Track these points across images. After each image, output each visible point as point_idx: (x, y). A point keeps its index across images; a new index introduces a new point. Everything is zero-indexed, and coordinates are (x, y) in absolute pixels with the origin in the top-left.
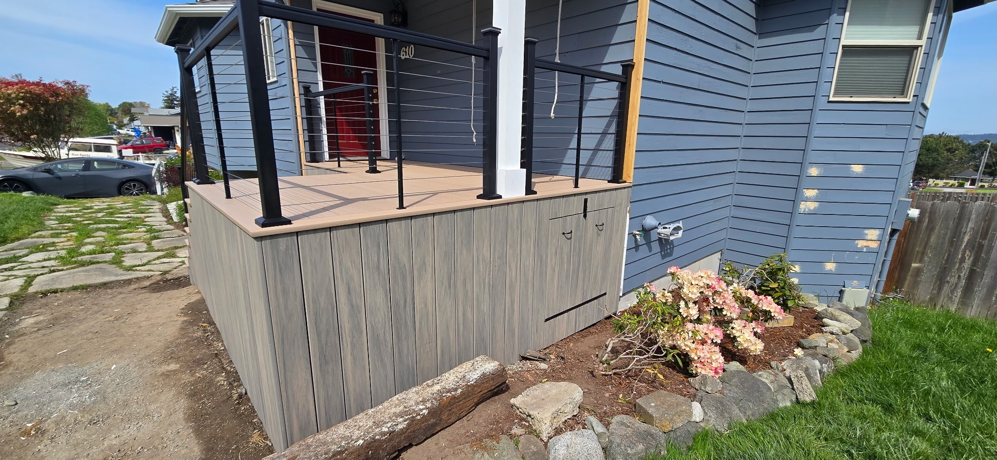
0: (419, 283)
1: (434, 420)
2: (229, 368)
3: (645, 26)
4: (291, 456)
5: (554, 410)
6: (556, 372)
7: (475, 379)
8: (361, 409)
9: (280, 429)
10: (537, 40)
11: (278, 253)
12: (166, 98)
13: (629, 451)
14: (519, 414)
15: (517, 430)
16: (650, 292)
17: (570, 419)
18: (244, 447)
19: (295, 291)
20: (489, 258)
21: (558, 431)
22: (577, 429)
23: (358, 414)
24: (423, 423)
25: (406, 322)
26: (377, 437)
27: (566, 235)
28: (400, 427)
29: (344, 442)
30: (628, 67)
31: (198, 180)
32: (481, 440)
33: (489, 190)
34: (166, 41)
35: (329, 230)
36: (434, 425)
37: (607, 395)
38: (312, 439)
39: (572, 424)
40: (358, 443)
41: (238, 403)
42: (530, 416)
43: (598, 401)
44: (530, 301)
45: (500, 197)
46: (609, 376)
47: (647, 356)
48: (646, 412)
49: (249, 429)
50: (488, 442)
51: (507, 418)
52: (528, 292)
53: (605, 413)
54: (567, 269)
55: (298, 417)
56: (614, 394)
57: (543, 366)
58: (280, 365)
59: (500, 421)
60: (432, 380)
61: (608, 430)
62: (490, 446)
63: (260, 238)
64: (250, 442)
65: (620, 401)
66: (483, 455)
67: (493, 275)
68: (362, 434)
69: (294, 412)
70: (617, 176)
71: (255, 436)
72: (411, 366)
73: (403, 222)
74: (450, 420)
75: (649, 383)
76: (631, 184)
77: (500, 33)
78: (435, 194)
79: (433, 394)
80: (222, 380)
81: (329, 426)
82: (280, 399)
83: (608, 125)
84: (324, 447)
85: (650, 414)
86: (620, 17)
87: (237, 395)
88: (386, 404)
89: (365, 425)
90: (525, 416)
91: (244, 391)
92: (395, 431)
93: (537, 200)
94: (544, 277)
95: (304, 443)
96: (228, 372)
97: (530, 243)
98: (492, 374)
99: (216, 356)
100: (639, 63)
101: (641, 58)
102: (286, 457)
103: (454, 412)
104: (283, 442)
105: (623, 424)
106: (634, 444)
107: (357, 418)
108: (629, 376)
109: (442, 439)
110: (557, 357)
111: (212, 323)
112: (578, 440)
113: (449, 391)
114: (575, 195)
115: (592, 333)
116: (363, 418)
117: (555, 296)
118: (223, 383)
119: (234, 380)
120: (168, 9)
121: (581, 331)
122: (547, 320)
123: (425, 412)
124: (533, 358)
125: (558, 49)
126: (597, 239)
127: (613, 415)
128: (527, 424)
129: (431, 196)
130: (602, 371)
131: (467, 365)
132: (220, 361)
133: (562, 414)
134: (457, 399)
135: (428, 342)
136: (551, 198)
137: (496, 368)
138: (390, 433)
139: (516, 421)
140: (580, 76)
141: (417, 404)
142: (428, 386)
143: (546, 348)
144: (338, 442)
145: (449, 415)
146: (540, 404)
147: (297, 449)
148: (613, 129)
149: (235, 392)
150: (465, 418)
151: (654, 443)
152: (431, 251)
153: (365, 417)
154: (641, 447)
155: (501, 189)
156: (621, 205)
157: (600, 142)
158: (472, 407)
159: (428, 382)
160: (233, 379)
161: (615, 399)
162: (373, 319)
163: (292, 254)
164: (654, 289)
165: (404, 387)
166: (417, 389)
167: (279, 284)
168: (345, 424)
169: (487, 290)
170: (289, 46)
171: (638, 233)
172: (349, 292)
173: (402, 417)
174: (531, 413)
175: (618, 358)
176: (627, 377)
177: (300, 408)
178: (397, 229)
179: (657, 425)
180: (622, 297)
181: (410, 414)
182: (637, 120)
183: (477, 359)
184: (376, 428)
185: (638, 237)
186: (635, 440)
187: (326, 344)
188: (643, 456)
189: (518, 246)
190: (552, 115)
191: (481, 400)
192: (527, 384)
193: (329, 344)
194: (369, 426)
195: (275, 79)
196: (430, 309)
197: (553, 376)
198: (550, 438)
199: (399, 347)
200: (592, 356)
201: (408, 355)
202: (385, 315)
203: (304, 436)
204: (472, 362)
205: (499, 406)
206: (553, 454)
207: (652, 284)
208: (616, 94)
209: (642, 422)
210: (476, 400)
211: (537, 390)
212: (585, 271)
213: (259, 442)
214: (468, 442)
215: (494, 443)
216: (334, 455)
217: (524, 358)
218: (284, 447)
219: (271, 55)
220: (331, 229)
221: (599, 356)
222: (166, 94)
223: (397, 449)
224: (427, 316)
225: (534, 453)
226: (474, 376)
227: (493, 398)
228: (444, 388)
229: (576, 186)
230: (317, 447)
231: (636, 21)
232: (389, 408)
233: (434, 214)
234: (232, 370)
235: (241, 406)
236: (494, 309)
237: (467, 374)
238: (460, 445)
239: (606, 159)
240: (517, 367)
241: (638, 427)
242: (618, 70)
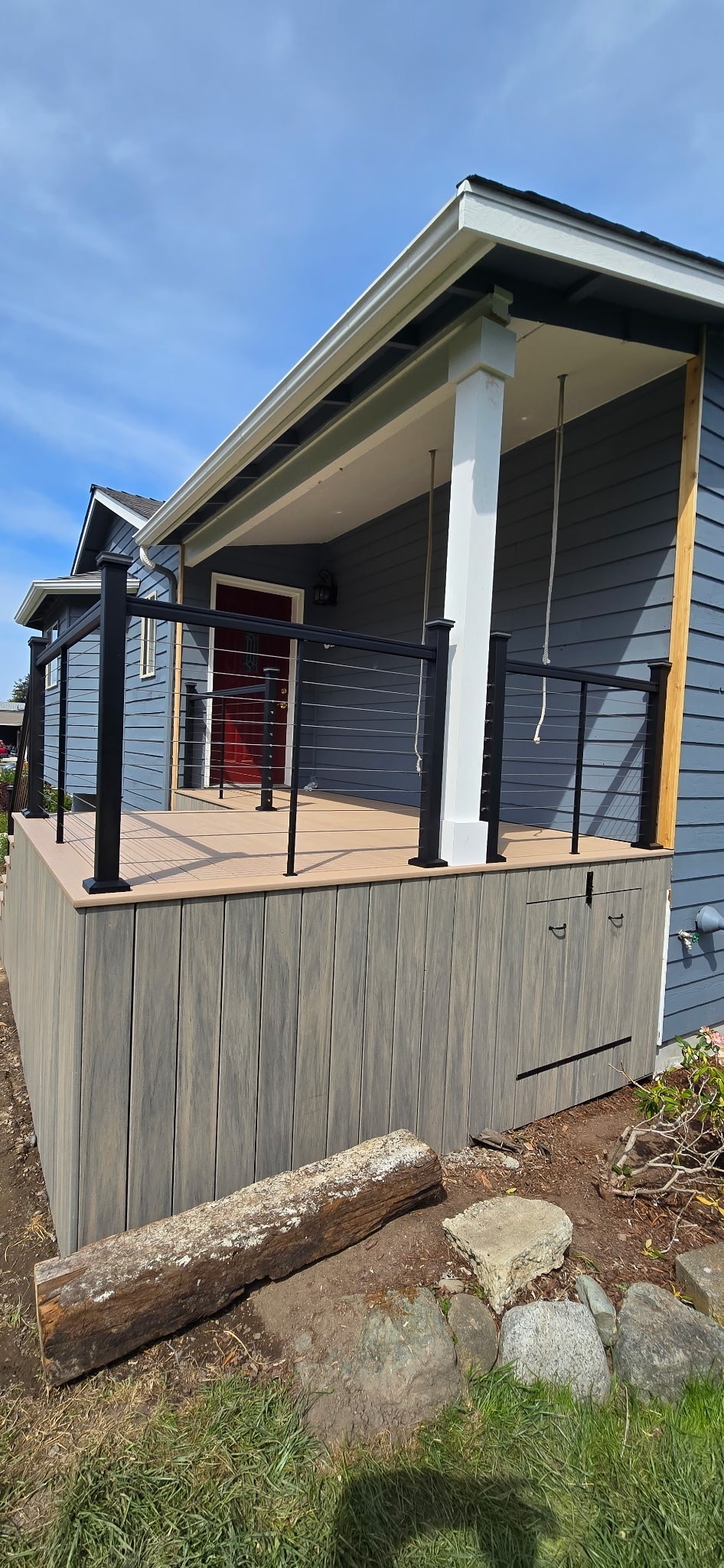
0: (307, 993)
1: (310, 1239)
2: (19, 1099)
3: (686, 610)
4: (78, 1267)
5: (516, 1252)
6: (533, 1177)
7: (386, 1172)
8: (197, 1200)
9: (70, 1216)
10: (510, 635)
11: (105, 933)
12: (18, 689)
13: (656, 1362)
14: (457, 1250)
15: (448, 1282)
16: (711, 1044)
17: (547, 1275)
18: (15, 1238)
19: (121, 991)
20: (422, 962)
21: (523, 1297)
22: (557, 1299)
23: (191, 1207)
24: (290, 1241)
25: (281, 1057)
26: (213, 1256)
27: (556, 931)
28: (252, 1242)
29: (160, 1256)
30: (661, 670)
31: (28, 812)
32: (384, 1292)
33: (429, 852)
34: (27, 622)
35: (180, 902)
36: (309, 1247)
37: (622, 1237)
38: (113, 1242)
39: (550, 1287)
40: (181, 1261)
41: (22, 1160)
42: (473, 1257)
43: (603, 1248)
44: (491, 1041)
45: (445, 864)
46: (628, 1199)
47: (699, 1169)
48: (694, 1285)
49: (28, 1208)
50: (396, 1297)
51: (435, 1255)
52: (486, 1022)
53: (616, 1272)
54: (558, 989)
55: (99, 1197)
56: (635, 1238)
57: (511, 1162)
58: (85, 1108)
59: (423, 1259)
60: (315, 1163)
61: (618, 1310)
62: (398, 1306)
63: (83, 910)
64: (25, 1230)
65: (646, 1253)
66: (384, 1321)
67: (427, 990)
68: (190, 1245)
69: (94, 1189)
70: (646, 836)
71: (35, 1221)
72: (282, 1134)
73: (290, 896)
74: (337, 1243)
75: (705, 1224)
76: (672, 852)
77: (453, 626)
78: (347, 852)
79: (313, 1190)
80: (6, 1118)
81: (143, 1222)
82: (76, 1165)
83: (631, 756)
84: (129, 1259)
85: (702, 1290)
86: (648, 595)
87: (22, 1145)
88: (235, 1197)
89: (197, 1230)
90: (467, 1257)
91: (33, 1142)
92: (243, 1248)
93: (506, 871)
94: (516, 1000)
95: (100, 1247)
96: (17, 1106)
97: (493, 942)
98: (415, 1167)
99: (6, 1077)
100: (678, 662)
101: (681, 657)
102: (70, 1267)
103: (343, 1229)
104: (71, 1240)
105: (648, 1302)
106: (668, 1348)
107: (187, 1214)
108: (667, 1204)
109: (321, 1275)
110: (537, 1148)
111: (11, 1022)
112: (558, 1321)
113: (339, 1189)
114: (571, 866)
115: (604, 1110)
116: (196, 1217)
117: (535, 1035)
118: (6, 1123)
119: (23, 1121)
120: (35, 585)
121: (585, 1103)
122: (520, 1077)
123: (296, 1221)
124: (493, 1144)
125: (546, 643)
126: (612, 941)
127: (629, 1281)
128: (469, 1273)
129: (340, 856)
130: (616, 1187)
131: (375, 1145)
132: (10, 1086)
133: (531, 1263)
134: (351, 1205)
135: (314, 1094)
136: (529, 869)
137: (423, 1156)
138: (236, 1251)
139: (450, 1263)
140: (580, 683)
141: (285, 1204)
142: (306, 1173)
143: (519, 1129)
144: (151, 1253)
145: (336, 1233)
146: (493, 1237)
147: (89, 1256)
148: (638, 761)
149: (20, 1140)
150: (363, 1243)
151: (706, 1352)
152: (329, 940)
153: (199, 1215)
154: (680, 1356)
155: (446, 851)
156: (654, 885)
157: (618, 781)
158: (376, 1224)
159: (308, 1166)
160: (21, 1118)
161: (637, 1248)
162: (230, 1047)
163: (125, 935)
164: (718, 1041)
165: (268, 1170)
166: (289, 1178)
167: (100, 979)
168: (167, 1223)
169: (416, 1015)
170: (175, 632)
171: (686, 934)
172: (199, 1001)
173: (257, 1225)
174: (476, 1252)
175: (646, 1166)
176: (663, 1205)
177: (104, 1184)
178: (279, 908)
179: (714, 1314)
180: (661, 1047)
181: (270, 1222)
182: (679, 749)
183: (393, 1134)
184: (213, 1238)
185: (688, 942)
186: (668, 1340)
187: (156, 1081)
188: (684, 1376)
189: (471, 946)
190: (537, 738)
191: (394, 1213)
192: (480, 1194)
193: (160, 1082)
194: (202, 1232)
195: (152, 674)
196: (322, 1039)
197: (526, 1185)
198: (508, 1307)
199: (266, 1099)
200: (597, 1156)
201: (280, 1115)
202: (249, 1042)
203: (103, 1235)
204: (384, 1139)
205: (423, 1228)
206: (509, 1341)
207: (715, 1029)
208: (642, 708)
209: (688, 1304)
210: (384, 1213)
211: (490, 1208)
212: (589, 995)
213: (39, 1232)
214: (363, 1291)
215: (406, 1300)
216: (141, 1278)
217: (477, 1143)
218: (71, 1248)
219: (151, 641)
220: (183, 901)
221: (610, 1157)
222: (19, 683)
223: (242, 1283)
224: (316, 1050)
225: (475, 1334)
226: (384, 1167)
227: (414, 1213)
228: (332, 1182)
229: (575, 851)
230: (119, 1257)
231: (671, 603)
232: (240, 1205)
233: (338, 887)
234: (24, 1102)
235: (24, 1165)
236: (427, 1049)
237: (372, 1161)
238: (349, 1294)
239: (629, 808)
240: (464, 1159)
241: (677, 1313)
242: (644, 674)
